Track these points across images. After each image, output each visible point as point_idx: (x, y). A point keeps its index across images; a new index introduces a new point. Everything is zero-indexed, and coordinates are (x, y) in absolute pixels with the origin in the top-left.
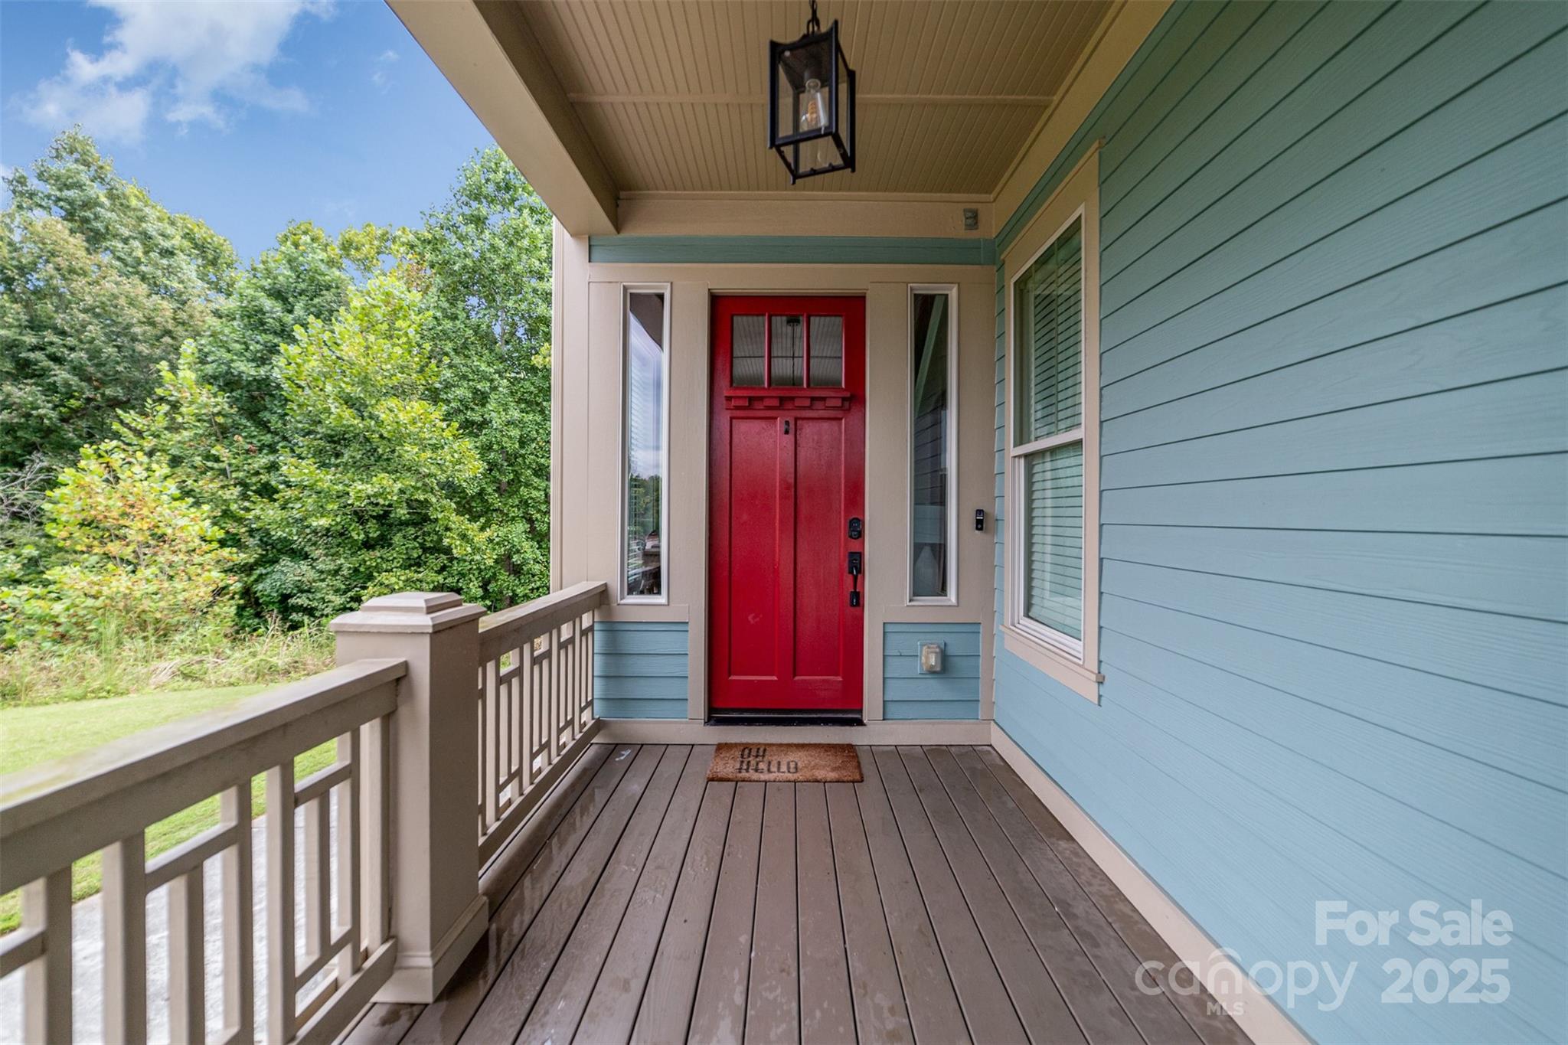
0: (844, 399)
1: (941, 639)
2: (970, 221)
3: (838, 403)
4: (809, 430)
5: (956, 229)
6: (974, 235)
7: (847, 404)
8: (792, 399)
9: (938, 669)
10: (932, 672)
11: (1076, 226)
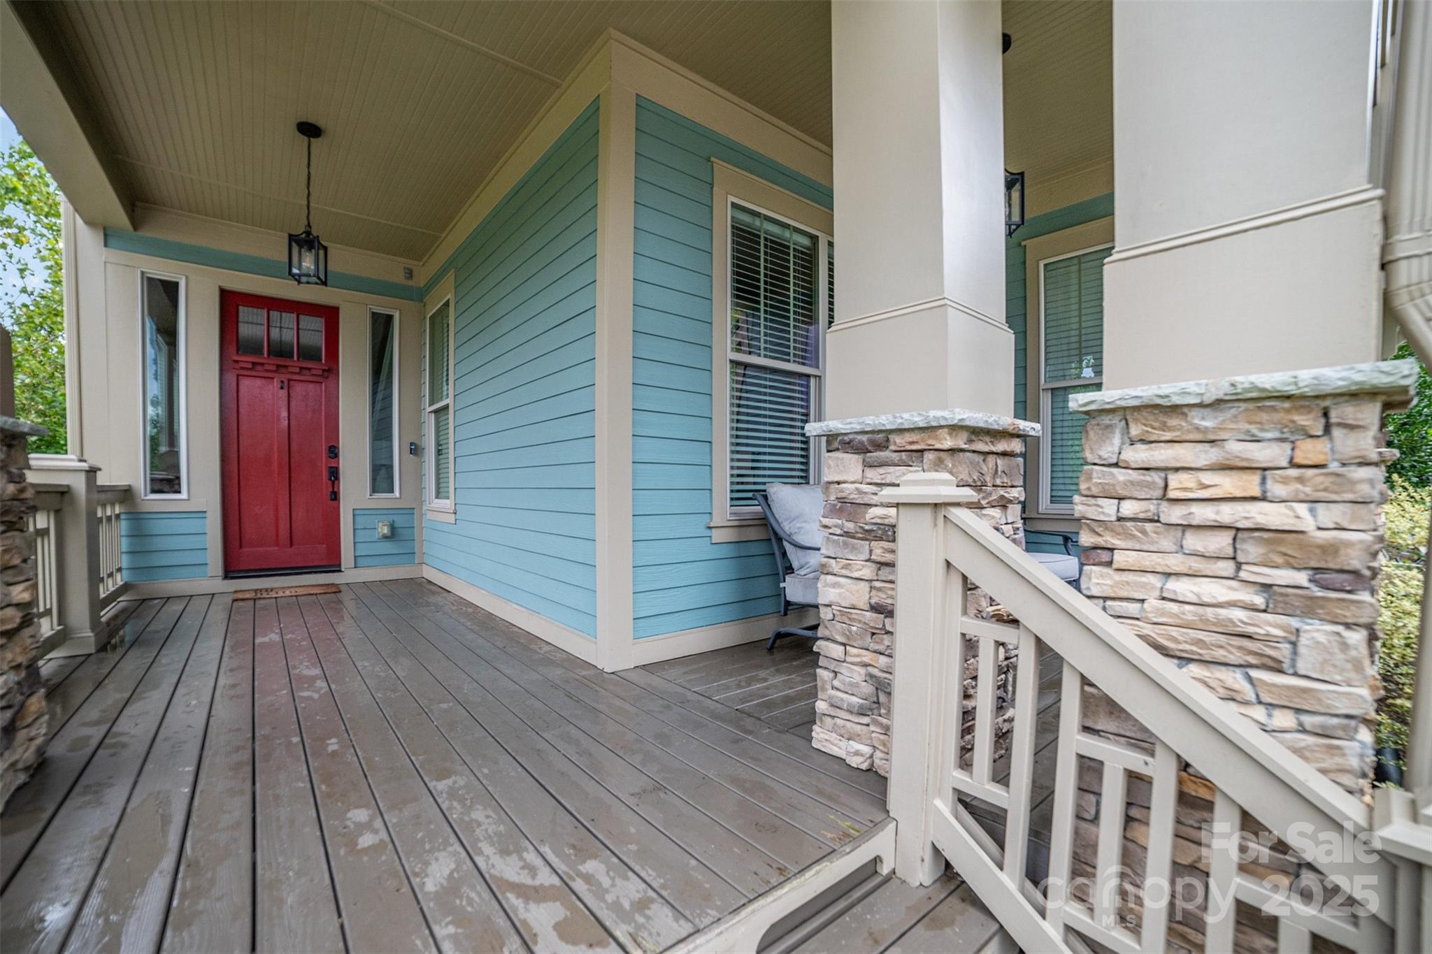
0: (324, 370)
1: (391, 518)
2: (407, 275)
3: (320, 372)
4: (299, 389)
5: (398, 278)
6: (410, 283)
7: (326, 374)
8: (286, 367)
9: (389, 534)
10: (385, 537)
11: (447, 304)
